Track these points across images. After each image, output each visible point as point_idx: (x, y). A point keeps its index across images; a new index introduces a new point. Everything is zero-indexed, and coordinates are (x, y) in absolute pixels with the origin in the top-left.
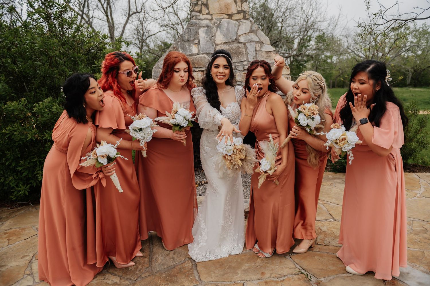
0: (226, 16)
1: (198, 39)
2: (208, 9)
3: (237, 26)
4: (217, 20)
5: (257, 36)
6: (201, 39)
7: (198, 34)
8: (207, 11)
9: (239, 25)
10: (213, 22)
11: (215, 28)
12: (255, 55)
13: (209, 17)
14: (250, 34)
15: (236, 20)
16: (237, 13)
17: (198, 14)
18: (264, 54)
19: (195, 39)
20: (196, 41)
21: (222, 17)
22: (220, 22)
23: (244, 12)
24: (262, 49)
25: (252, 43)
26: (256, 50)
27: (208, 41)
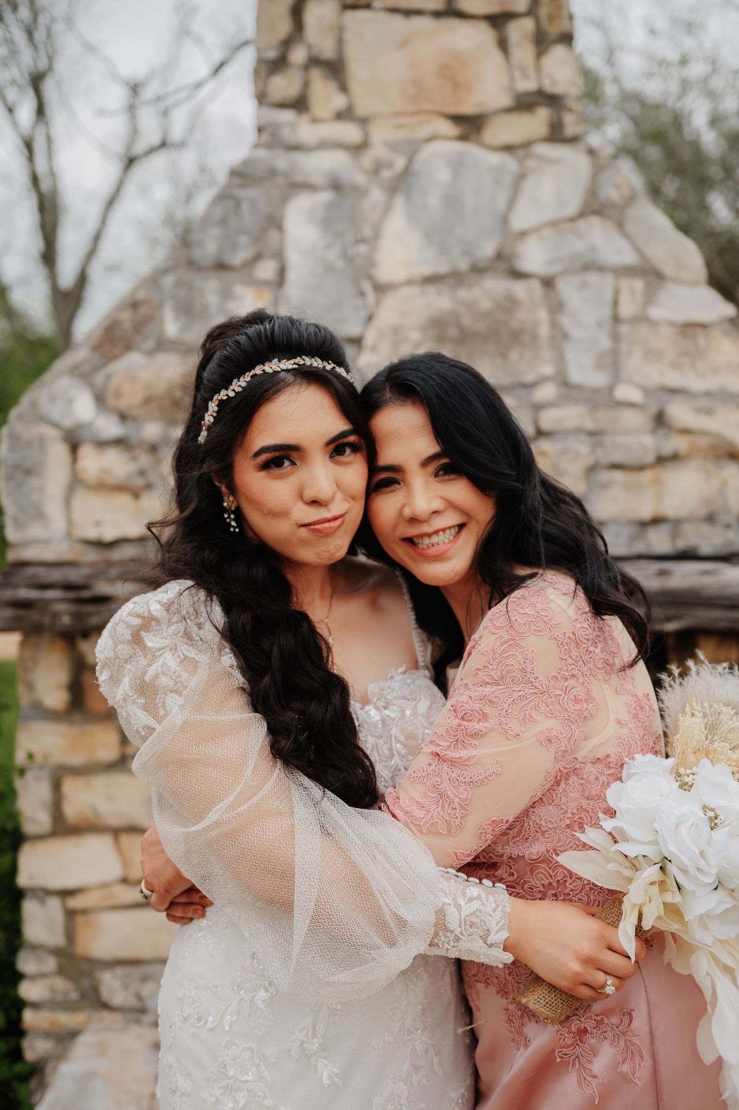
0: (448, 128)
1: (279, 255)
2: (344, 88)
3: (507, 180)
4: (394, 147)
5: (625, 235)
6: (294, 259)
7: (280, 228)
8: (339, 101)
9: (520, 178)
10: (368, 159)
11: (377, 195)
12: (605, 343)
13: (350, 132)
14: (582, 224)
15: (508, 148)
16: (509, 110)
17: (287, 116)
18: (664, 340)
19: (257, 257)
20: (266, 270)
21: (424, 132)
22: (410, 161)
23: (553, 101)
24: (655, 313)
25: (593, 278)
26: (616, 319)
27: (329, 268)
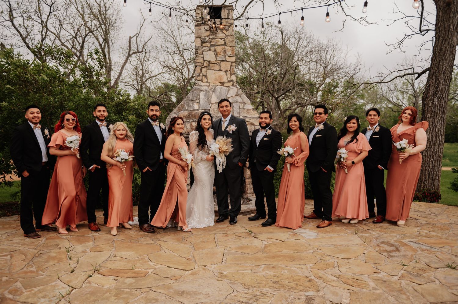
0: (220, 84)
1: (199, 99)
2: (207, 79)
3: (227, 91)
4: (213, 86)
5: (241, 98)
6: (201, 100)
7: (199, 96)
8: (206, 80)
9: (229, 90)
10: (210, 88)
11: (211, 92)
12: (239, 111)
13: (208, 84)
14: (236, 97)
15: (227, 87)
16: (227, 82)
17: (200, 82)
18: (245, 111)
19: (197, 99)
20: (198, 101)
21: (217, 84)
22: (215, 88)
23: (232, 81)
24: (244, 108)
25: (237, 103)
26: (240, 108)
27: (206, 101)
